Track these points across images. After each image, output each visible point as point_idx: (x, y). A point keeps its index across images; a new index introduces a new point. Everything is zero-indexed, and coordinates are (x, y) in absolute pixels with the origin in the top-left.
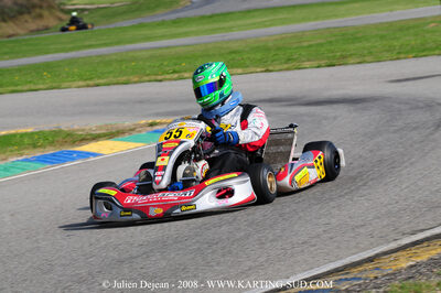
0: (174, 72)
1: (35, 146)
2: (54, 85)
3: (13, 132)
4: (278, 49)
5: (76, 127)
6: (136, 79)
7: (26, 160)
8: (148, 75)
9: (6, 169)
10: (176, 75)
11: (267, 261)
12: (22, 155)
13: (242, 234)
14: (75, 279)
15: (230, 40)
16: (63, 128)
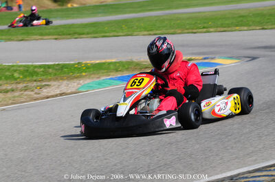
0: (204, 28)
1: (117, 70)
2: (129, 33)
3: (104, 61)
4: (271, 15)
5: (142, 60)
6: (180, 31)
7: (112, 79)
8: (187, 29)
9: (99, 84)
10: (205, 30)
11: (263, 148)
12: (109, 75)
13: (248, 130)
14: (142, 153)
15: (239, 9)
16: (134, 60)
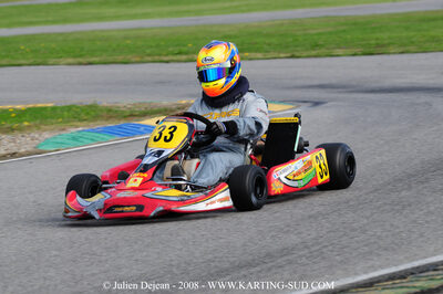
0: (180, 53)
8: (149, 55)
